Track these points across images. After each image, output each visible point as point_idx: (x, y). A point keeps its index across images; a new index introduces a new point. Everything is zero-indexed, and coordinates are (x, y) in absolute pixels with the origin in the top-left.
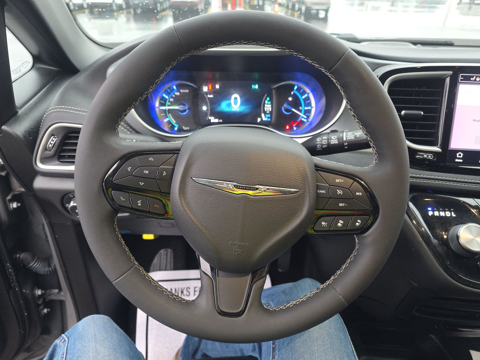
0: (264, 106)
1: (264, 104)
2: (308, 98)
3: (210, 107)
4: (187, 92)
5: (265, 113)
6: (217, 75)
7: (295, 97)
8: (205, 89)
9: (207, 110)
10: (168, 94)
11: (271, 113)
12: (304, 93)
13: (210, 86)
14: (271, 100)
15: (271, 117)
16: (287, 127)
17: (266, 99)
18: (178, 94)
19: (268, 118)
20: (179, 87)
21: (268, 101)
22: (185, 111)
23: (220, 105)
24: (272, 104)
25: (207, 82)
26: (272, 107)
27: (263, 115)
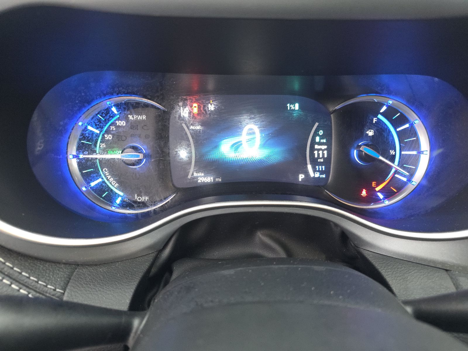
0: (312, 149)
1: (313, 143)
2: (412, 132)
3: (196, 150)
4: (143, 121)
5: (314, 162)
6: (211, 81)
7: (381, 129)
8: (184, 112)
9: (190, 158)
10: (99, 125)
11: (327, 162)
12: (403, 119)
13: (195, 105)
14: (327, 135)
15: (327, 172)
16: (364, 193)
17: (316, 134)
18: (122, 123)
19: (322, 172)
20: (124, 107)
21: (322, 137)
22: (139, 162)
23: (217, 147)
24: (329, 144)
25: (186, 100)
26: (329, 150)
27: (310, 167)
